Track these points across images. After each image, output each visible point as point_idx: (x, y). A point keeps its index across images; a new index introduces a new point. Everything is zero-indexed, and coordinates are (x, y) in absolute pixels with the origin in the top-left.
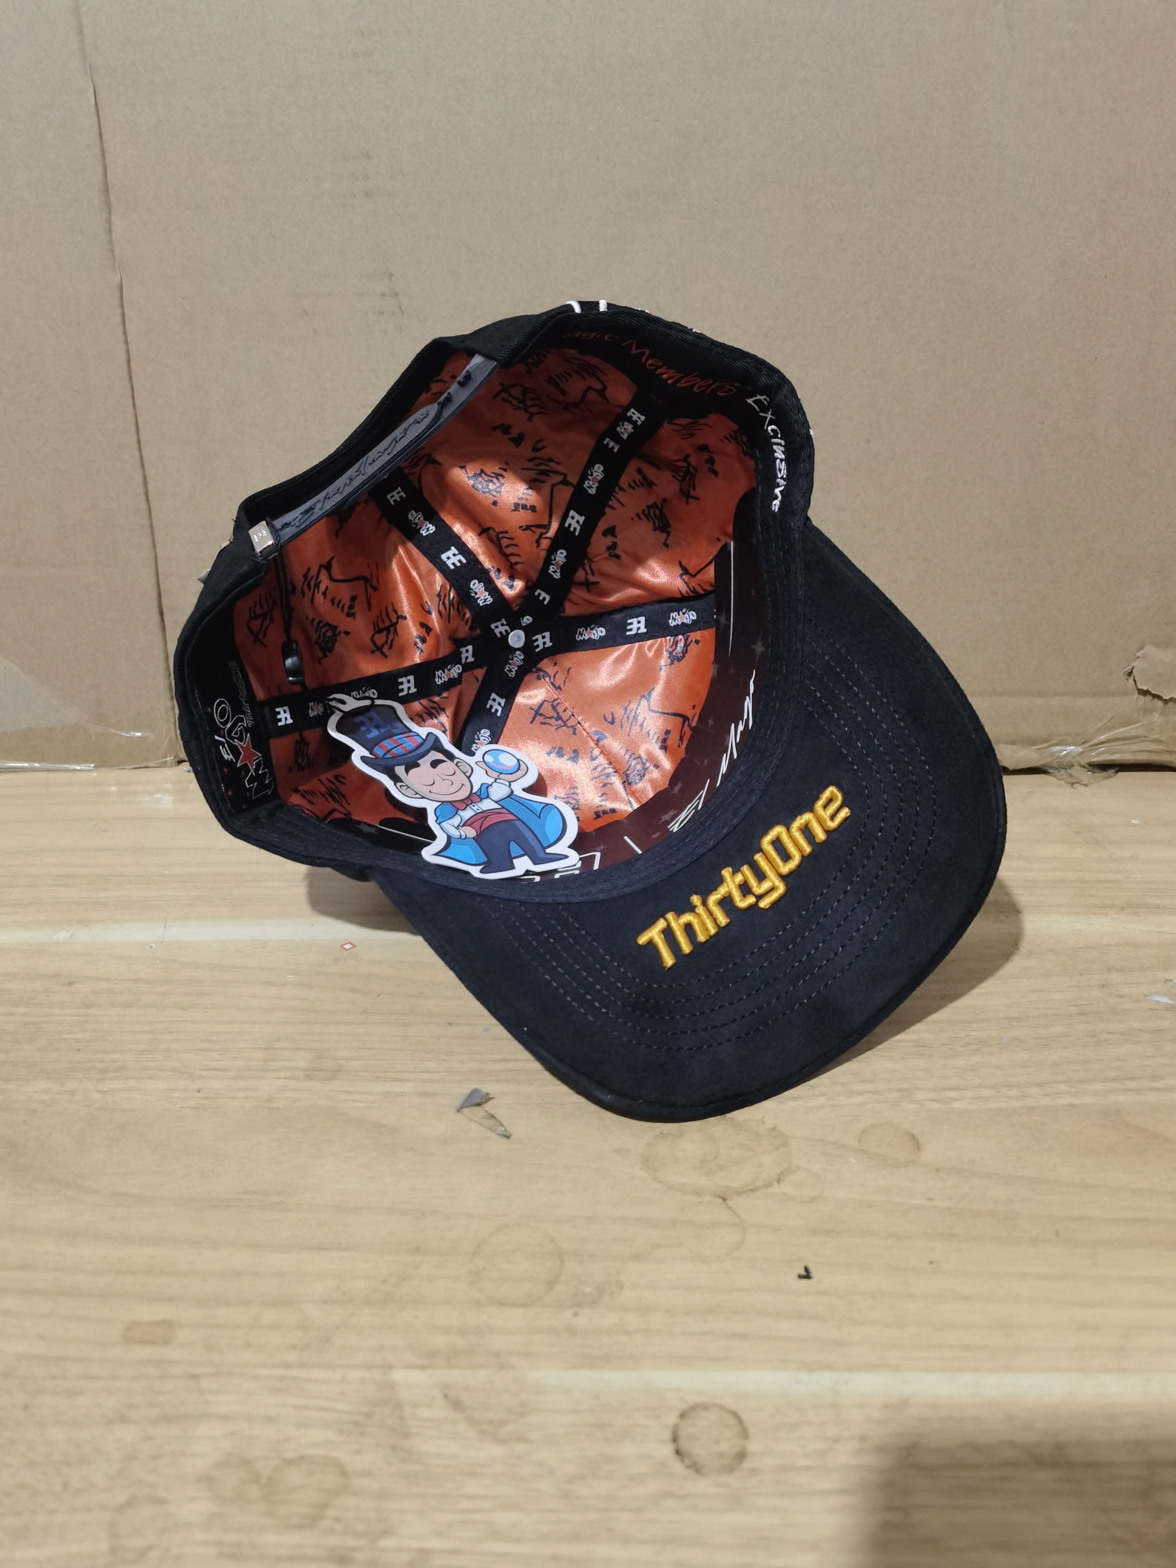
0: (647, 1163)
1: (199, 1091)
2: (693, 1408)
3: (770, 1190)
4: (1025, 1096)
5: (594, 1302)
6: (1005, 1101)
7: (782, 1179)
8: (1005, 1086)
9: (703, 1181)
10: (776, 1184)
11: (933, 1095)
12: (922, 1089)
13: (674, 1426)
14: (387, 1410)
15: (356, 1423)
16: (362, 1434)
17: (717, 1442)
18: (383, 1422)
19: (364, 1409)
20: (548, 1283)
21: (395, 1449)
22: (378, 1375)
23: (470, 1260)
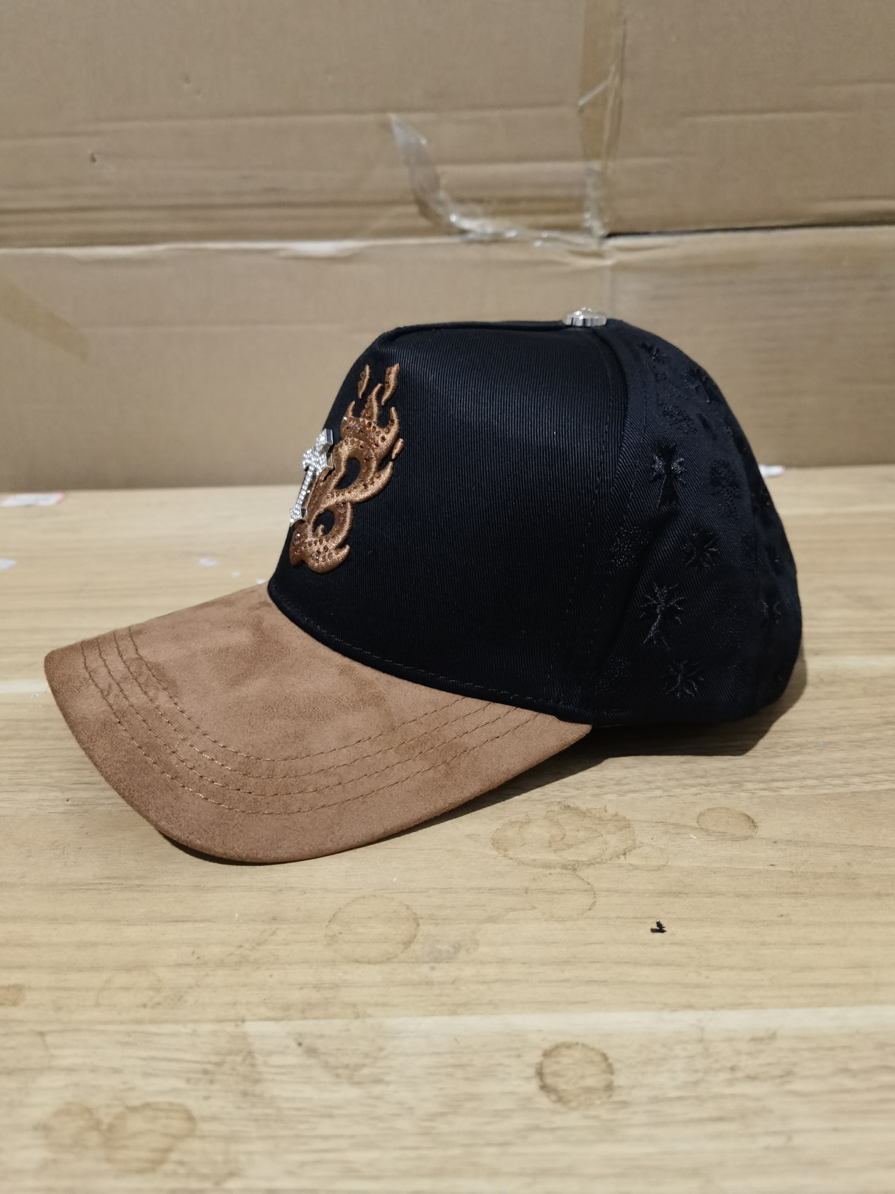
0: (496, 843)
1: (67, 800)
2: (557, 1047)
3: (618, 862)
4: (847, 784)
5: (450, 959)
6: (830, 789)
7: (627, 853)
8: (828, 777)
9: (552, 857)
10: (622, 857)
11: (762, 786)
12: (751, 781)
13: (537, 1064)
14: (239, 1059)
15: (206, 1072)
16: (212, 1082)
17: (583, 1077)
18: (234, 1069)
19: (215, 1059)
20: (404, 943)
21: (245, 1094)
22: (230, 1028)
23: (327, 926)
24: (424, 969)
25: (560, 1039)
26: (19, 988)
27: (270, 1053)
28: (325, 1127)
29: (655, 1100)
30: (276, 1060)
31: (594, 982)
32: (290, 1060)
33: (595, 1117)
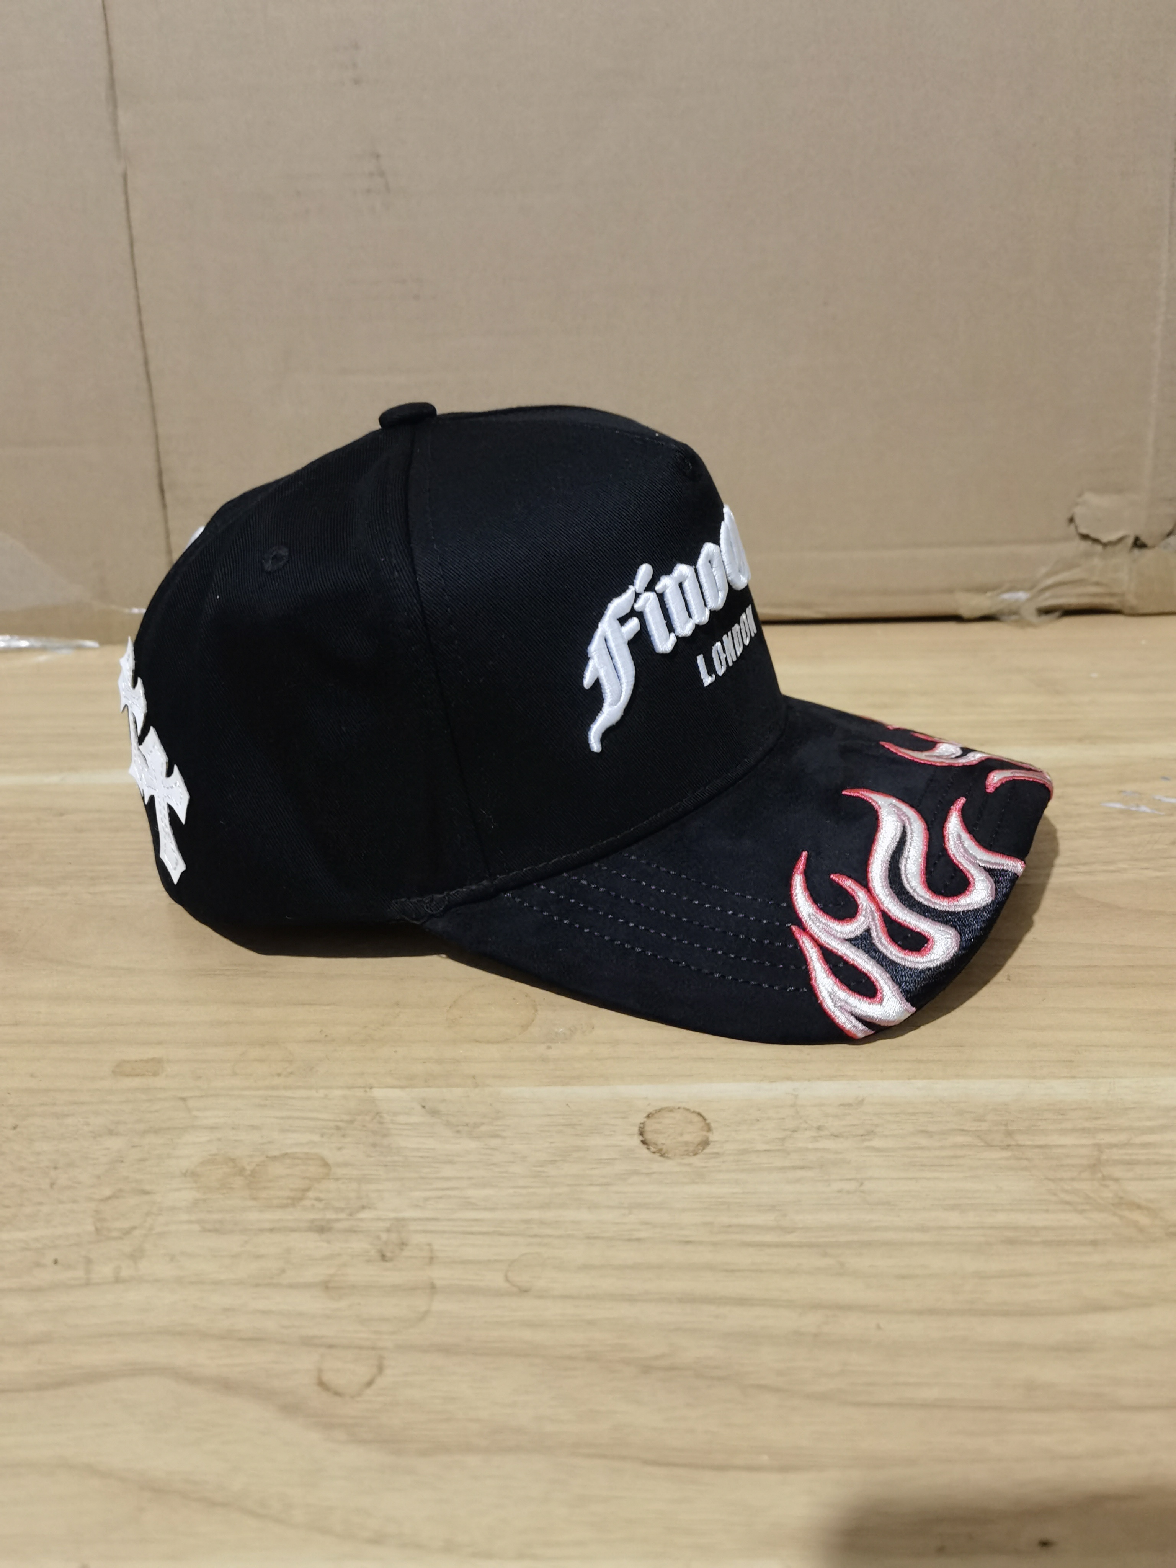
2: (660, 1110)
5: (566, 1038)
13: (641, 1124)
14: (368, 1118)
15: (338, 1128)
16: (344, 1136)
17: (681, 1134)
18: (364, 1126)
19: (346, 1117)
20: (522, 1026)
21: (374, 1145)
22: (360, 1093)
23: (448, 1011)
24: (541, 1049)
25: (664, 1105)
26: (158, 1061)
27: (395, 1114)
28: (448, 1171)
29: (745, 1152)
30: (402, 1119)
31: (702, 1059)
32: (413, 1119)
33: (689, 1165)
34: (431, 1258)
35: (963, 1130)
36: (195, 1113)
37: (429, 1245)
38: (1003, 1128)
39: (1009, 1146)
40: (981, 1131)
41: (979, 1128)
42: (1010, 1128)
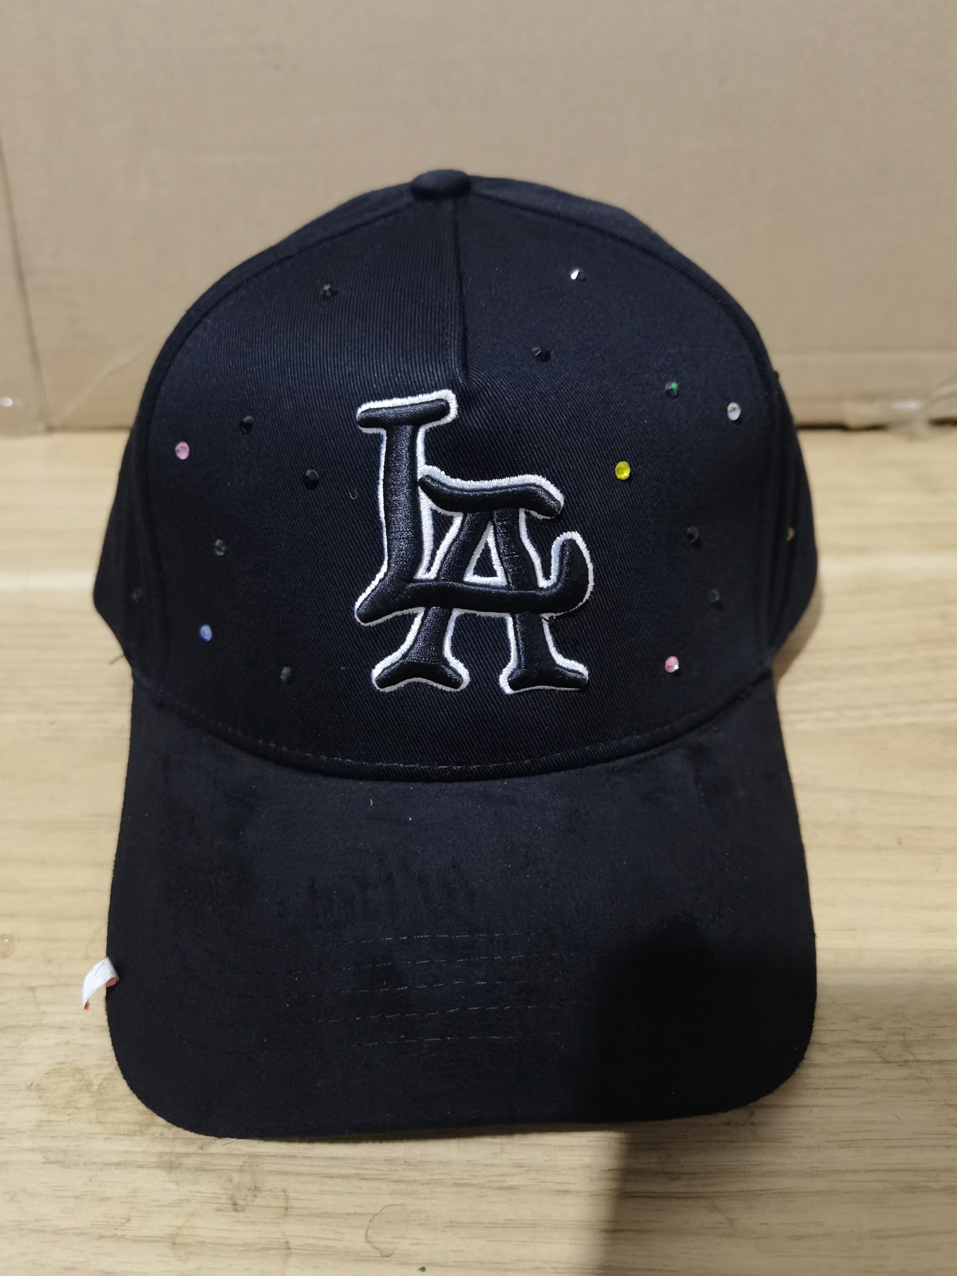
34: (287, 1209)
35: (857, 1042)
36: (43, 1008)
37: (285, 1191)
38: (901, 1038)
39: (907, 1061)
40: (877, 1042)
41: (875, 1039)
42: (907, 1038)
